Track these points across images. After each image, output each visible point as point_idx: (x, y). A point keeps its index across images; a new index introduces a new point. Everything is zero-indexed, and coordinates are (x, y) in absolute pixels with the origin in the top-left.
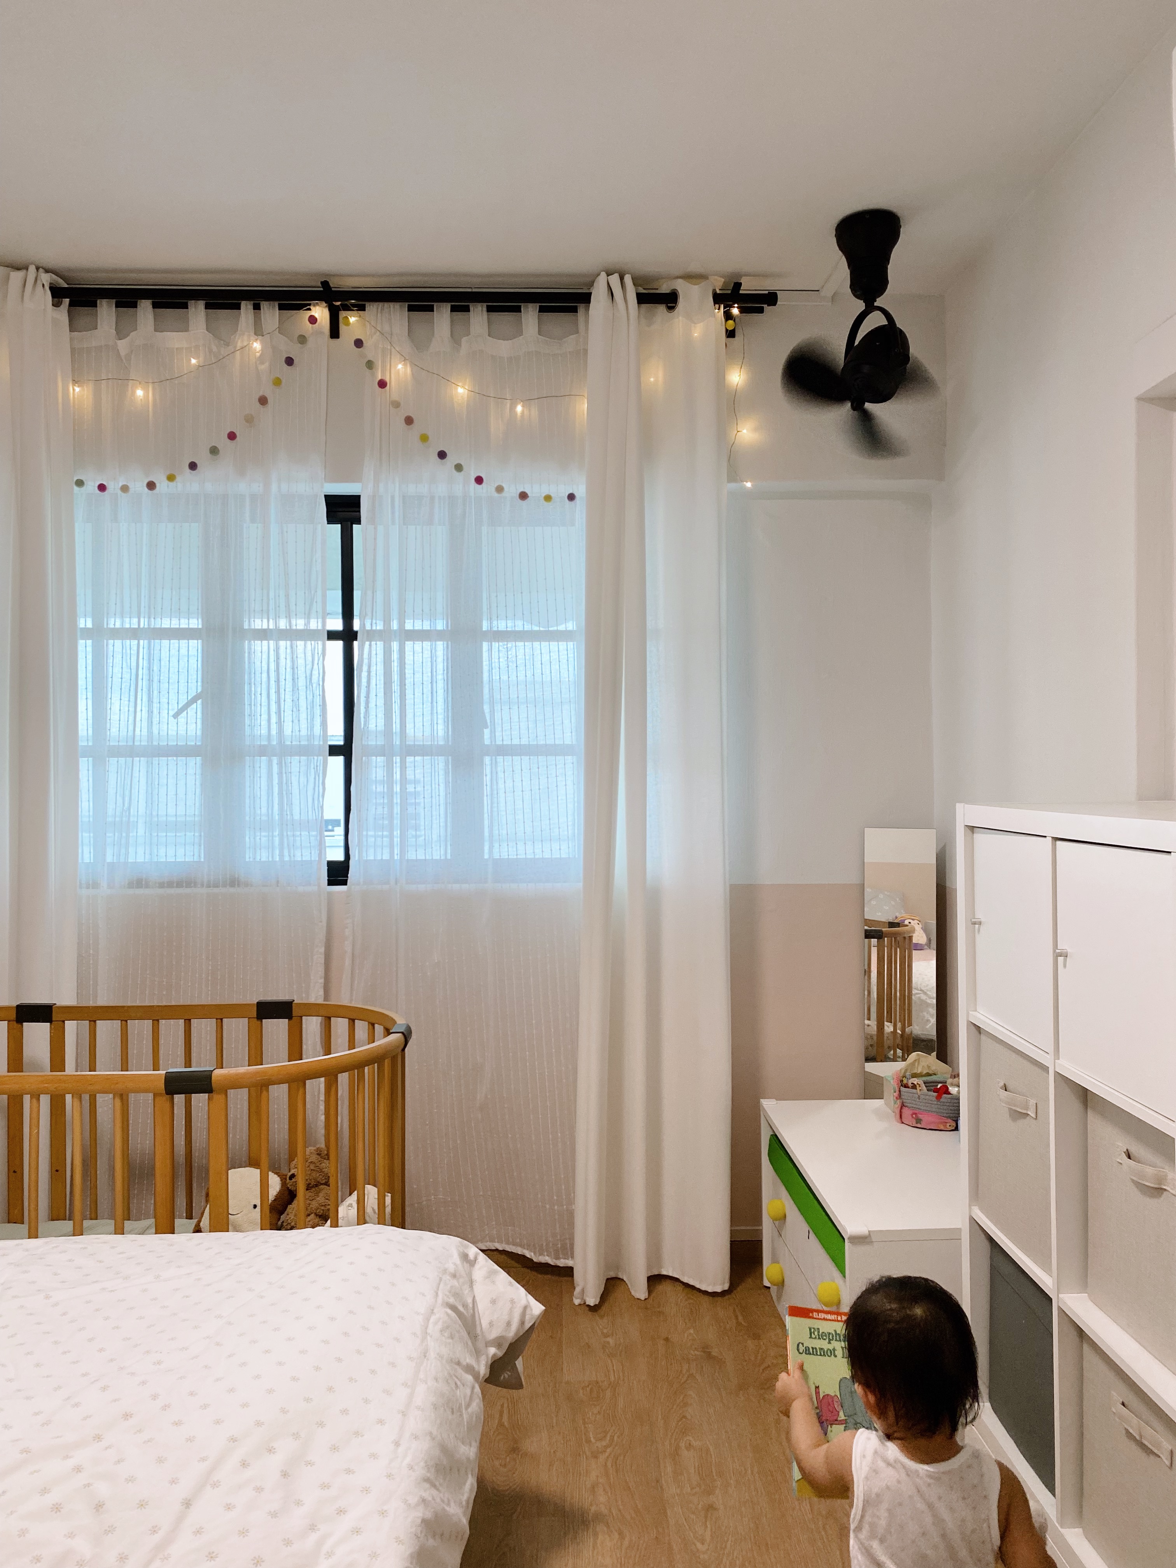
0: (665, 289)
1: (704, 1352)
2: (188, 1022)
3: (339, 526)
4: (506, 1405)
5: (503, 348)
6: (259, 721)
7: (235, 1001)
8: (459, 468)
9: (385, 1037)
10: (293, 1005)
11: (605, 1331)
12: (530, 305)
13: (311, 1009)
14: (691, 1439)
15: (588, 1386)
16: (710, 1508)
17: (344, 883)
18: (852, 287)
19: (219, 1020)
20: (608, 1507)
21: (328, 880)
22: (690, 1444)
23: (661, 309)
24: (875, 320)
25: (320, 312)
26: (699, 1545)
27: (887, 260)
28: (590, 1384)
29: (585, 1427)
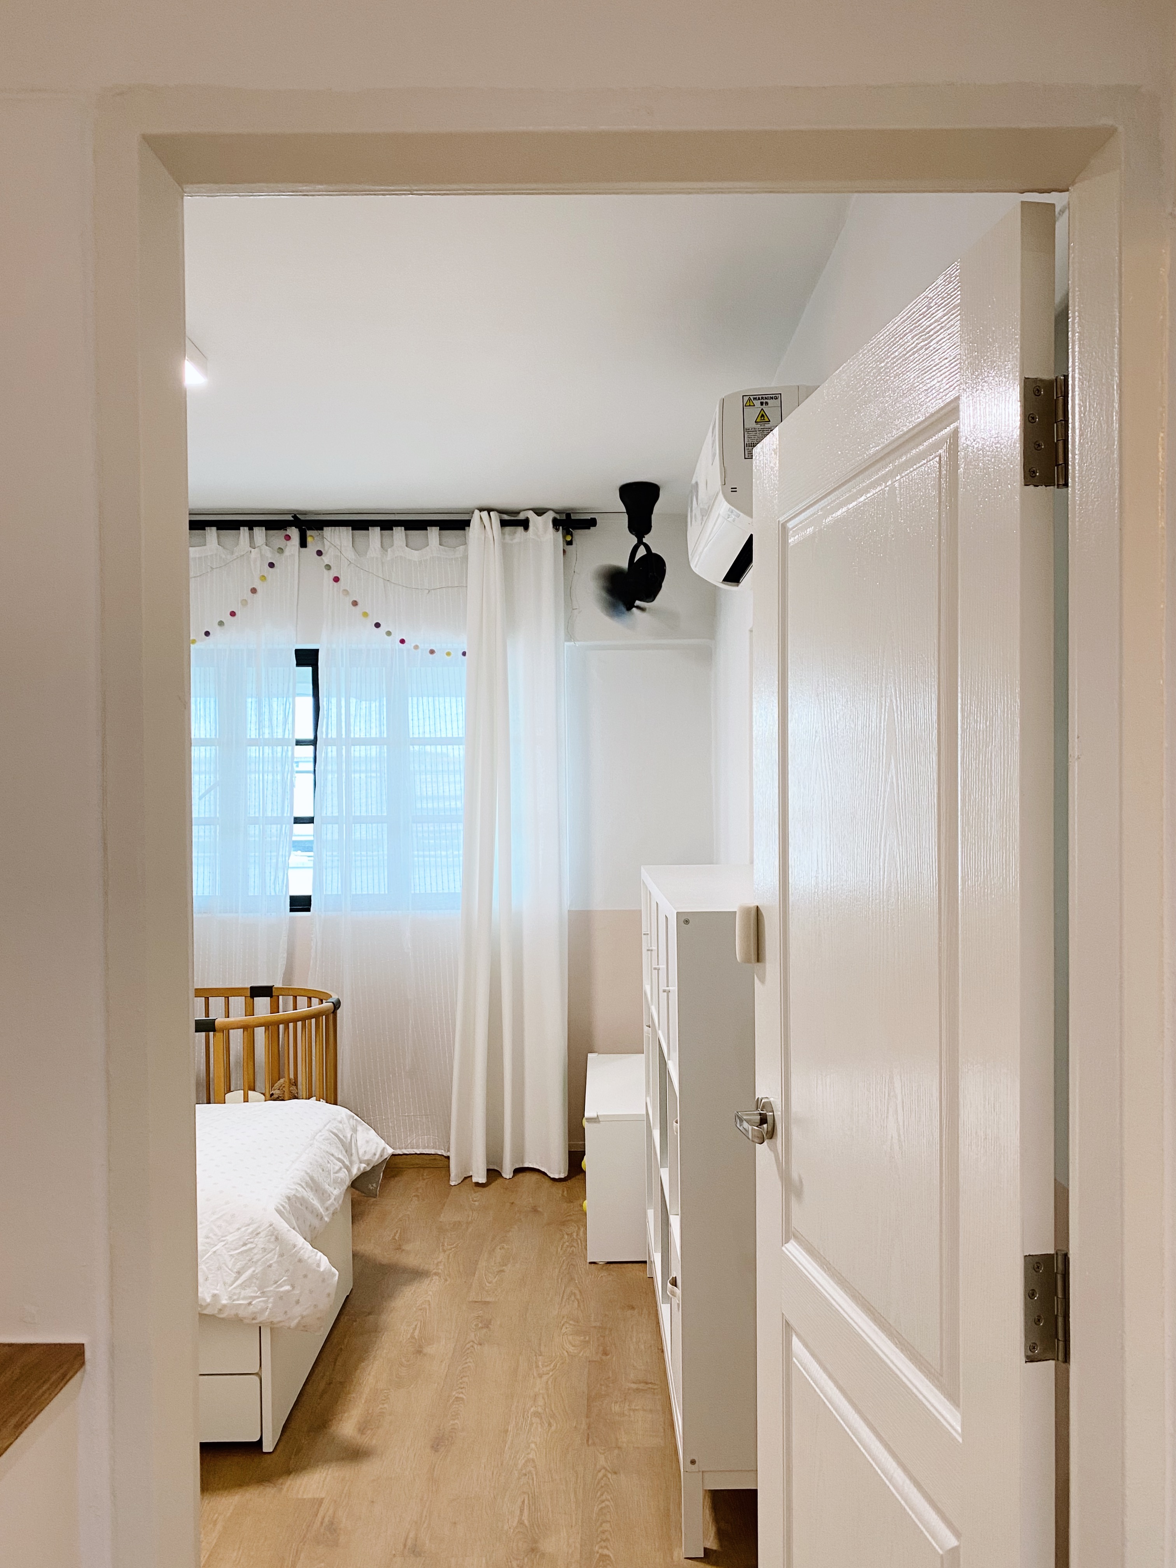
0: (522, 516)
2: (207, 999)
3: (311, 668)
5: (414, 555)
6: (254, 803)
7: (233, 986)
8: (389, 633)
9: (319, 1004)
10: (274, 989)
12: (434, 528)
13: (285, 991)
17: (309, 910)
18: (629, 527)
19: (227, 998)
21: (290, 909)
23: (520, 529)
24: (641, 552)
25: (294, 533)
27: (651, 512)
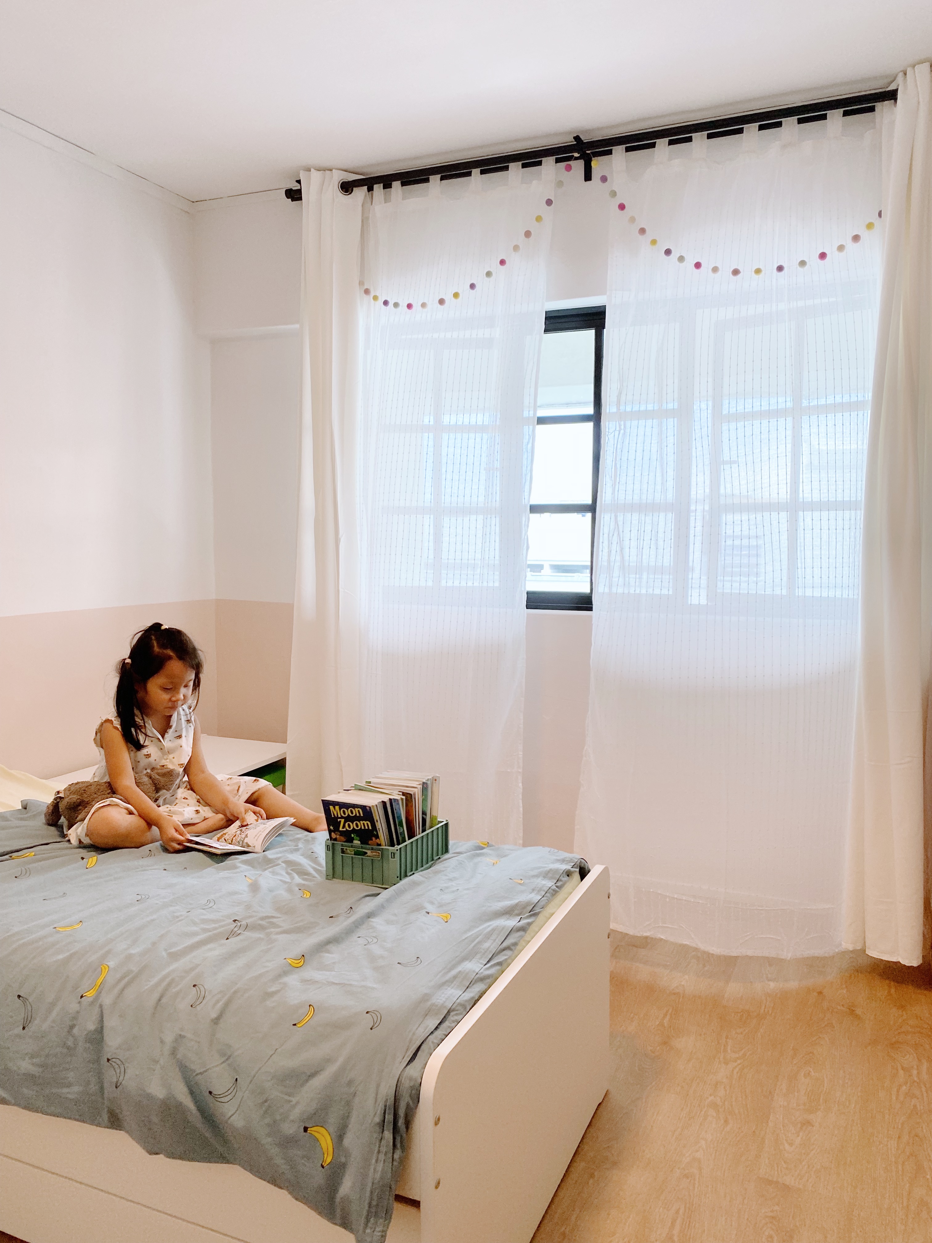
1: (849, 1009)
4: (670, 1011)
11: (769, 976)
14: (811, 1070)
15: (740, 1012)
16: (808, 1123)
20: (723, 1101)
22: (809, 1074)
26: (787, 1146)
28: (742, 1011)
29: (726, 1041)
